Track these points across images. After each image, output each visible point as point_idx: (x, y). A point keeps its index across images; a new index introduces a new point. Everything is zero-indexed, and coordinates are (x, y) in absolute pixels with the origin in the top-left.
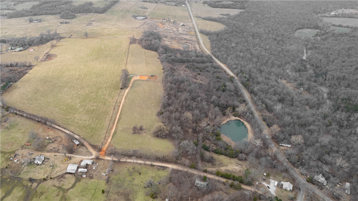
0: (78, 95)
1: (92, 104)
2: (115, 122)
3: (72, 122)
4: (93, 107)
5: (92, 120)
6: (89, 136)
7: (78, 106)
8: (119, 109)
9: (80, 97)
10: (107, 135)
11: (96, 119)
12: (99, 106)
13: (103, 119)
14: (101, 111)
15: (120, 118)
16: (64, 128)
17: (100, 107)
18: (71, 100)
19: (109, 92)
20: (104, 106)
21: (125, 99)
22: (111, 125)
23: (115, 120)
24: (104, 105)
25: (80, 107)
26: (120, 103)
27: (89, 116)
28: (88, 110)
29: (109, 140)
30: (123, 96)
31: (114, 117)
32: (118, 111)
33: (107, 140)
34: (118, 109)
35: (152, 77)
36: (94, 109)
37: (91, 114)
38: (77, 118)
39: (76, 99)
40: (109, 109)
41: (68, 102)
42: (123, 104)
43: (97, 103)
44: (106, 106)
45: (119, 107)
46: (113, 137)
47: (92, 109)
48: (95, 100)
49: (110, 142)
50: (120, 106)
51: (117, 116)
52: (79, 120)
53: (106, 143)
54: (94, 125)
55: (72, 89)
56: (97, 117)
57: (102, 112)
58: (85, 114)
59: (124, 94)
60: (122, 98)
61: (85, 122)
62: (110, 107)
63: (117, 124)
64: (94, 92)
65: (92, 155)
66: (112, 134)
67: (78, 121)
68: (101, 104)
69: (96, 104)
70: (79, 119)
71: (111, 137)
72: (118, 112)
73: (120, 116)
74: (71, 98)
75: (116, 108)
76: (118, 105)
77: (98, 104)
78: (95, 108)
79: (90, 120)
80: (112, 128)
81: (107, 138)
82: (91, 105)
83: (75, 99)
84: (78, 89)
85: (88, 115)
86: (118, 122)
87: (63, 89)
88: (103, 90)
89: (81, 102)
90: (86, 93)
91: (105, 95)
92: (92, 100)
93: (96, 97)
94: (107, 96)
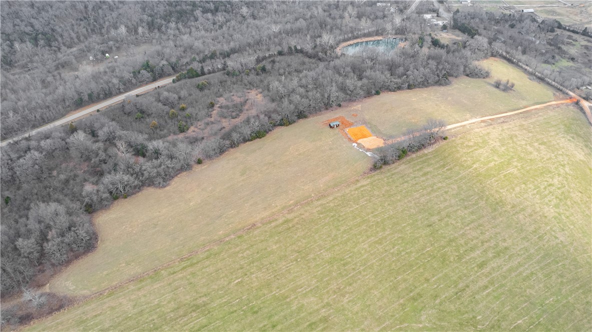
0: (546, 196)
1: (536, 153)
2: (524, 112)
4: (539, 147)
5: (558, 134)
6: (580, 122)
7: (567, 169)
8: (496, 118)
9: (545, 188)
10: (552, 108)
11: (549, 131)
12: (526, 141)
13: (538, 125)
15: (508, 111)
17: (526, 139)
18: (572, 195)
19: (476, 150)
20: (518, 135)
21: (468, 120)
23: (521, 113)
24: (516, 136)
25: (564, 166)
26: (483, 121)
27: (558, 141)
28: (552, 150)
29: (553, 103)
32: (502, 117)
33: (556, 105)
36: (540, 144)
37: (553, 142)
39: (559, 188)
40: (513, 127)
41: (580, 194)
42: (482, 118)
43: (524, 146)
44: (514, 133)
45: (493, 118)
46: (545, 102)
47: (542, 147)
48: (522, 155)
49: (554, 101)
53: (562, 103)
54: (560, 128)
55: (546, 224)
56: (545, 132)
57: (529, 132)
58: (563, 148)
60: (470, 124)
61: (572, 140)
62: (509, 128)
63: (522, 109)
64: (505, 176)
66: (545, 105)
68: (519, 141)
69: (528, 147)
71: (549, 104)
72: (504, 117)
74: (566, 198)
75: (500, 121)
76: (492, 120)
77: (526, 145)
78: (536, 144)
79: (561, 137)
80: (536, 109)
82: (540, 153)
83: (560, 192)
84: (531, 215)
85: (558, 144)
86: (518, 109)
87: (572, 244)
88: (482, 166)
89: (554, 172)
90: (523, 186)
91: (491, 150)
92: (529, 161)
93: (516, 159)
94: (491, 146)
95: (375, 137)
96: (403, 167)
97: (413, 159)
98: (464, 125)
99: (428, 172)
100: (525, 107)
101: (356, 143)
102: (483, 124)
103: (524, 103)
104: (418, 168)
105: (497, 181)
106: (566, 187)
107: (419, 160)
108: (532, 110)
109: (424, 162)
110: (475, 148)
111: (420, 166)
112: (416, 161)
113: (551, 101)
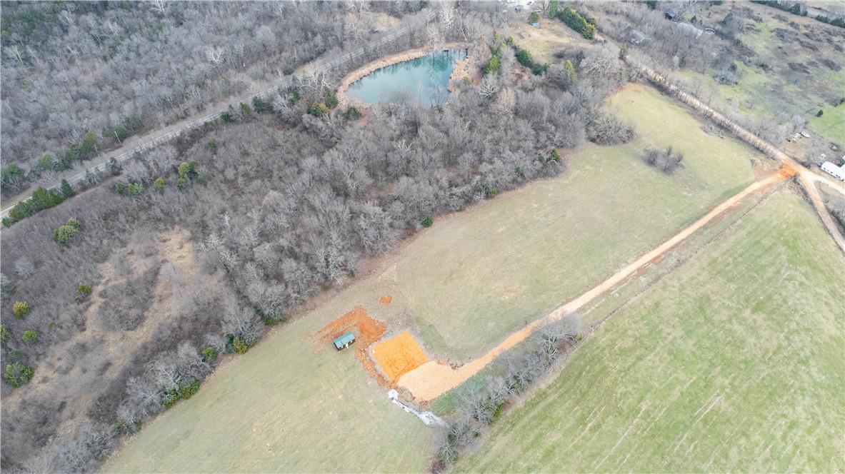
1: (752, 340)
2: (710, 222)
4: (755, 321)
5: (778, 272)
6: (809, 229)
7: (814, 371)
8: (664, 253)
9: (784, 438)
10: (755, 201)
11: (764, 267)
12: (728, 307)
13: (741, 255)
15: (682, 225)
17: (728, 303)
19: (639, 358)
20: (711, 296)
21: (613, 274)
22: (726, 221)
23: (705, 227)
24: (709, 299)
25: (806, 362)
26: (642, 271)
27: (784, 293)
28: (778, 323)
29: (756, 186)
30: (604, 294)
31: (700, 240)
32: (672, 248)
33: (761, 190)
34: (668, 253)
36: (754, 311)
37: (775, 297)
38: (832, 317)
39: (809, 431)
40: (698, 274)
42: (637, 259)
43: (728, 326)
44: (702, 290)
45: (659, 257)
46: (741, 189)
47: (760, 317)
48: (729, 353)
49: (757, 180)
50: (655, 259)
51: (690, 236)
52: (827, 304)
53: (770, 185)
54: (779, 254)
56: (756, 272)
57: (729, 280)
58: (796, 311)
59: (591, 303)
60: (619, 284)
61: (807, 282)
62: (692, 279)
63: (705, 214)
65: (819, 185)
66: (741, 195)
67: (832, 302)
68: (716, 312)
69: (736, 326)
70: (824, 308)
71: (747, 192)
72: (677, 245)
73: (679, 232)
75: (672, 262)
76: (657, 264)
77: (730, 321)
78: (747, 313)
79: (786, 279)
80: (729, 210)
81: (760, 195)
82: (758, 338)
83: (812, 439)
85: (785, 301)
86: (699, 218)
88: (658, 402)
89: (792, 386)
90: (743, 441)
91: (670, 353)
92: (742, 366)
93: (718, 369)
94: (666, 342)
95: (434, 363)
96: (501, 442)
97: (519, 416)
98: (609, 291)
99: (554, 447)
100: (710, 209)
101: (396, 388)
102: (643, 280)
103: (705, 197)
104: (532, 437)
105: (692, 440)
106: (822, 424)
107: (531, 415)
108: (723, 213)
109: (542, 417)
110: (638, 353)
111: (537, 431)
112: (526, 419)
113: (752, 183)
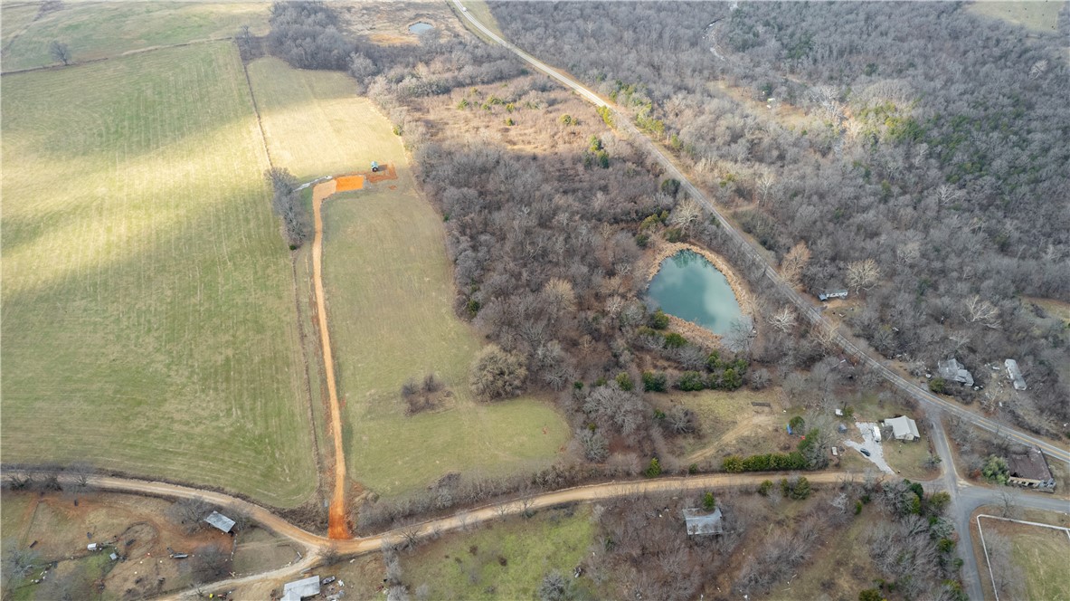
0: (139, 317)
1: (211, 341)
2: (327, 389)
3: (164, 439)
4: (221, 354)
5: (241, 408)
6: (258, 478)
7: (160, 366)
8: (320, 330)
9: (149, 322)
10: (323, 451)
11: (255, 399)
12: (243, 342)
13: (278, 389)
14: (256, 359)
15: (339, 365)
16: (143, 479)
17: (247, 344)
18: (118, 348)
19: (256, 273)
20: (259, 337)
21: (325, 287)
22: (319, 404)
23: (324, 381)
24: (258, 332)
25: (168, 366)
26: (314, 304)
27: (223, 395)
28: (206, 369)
29: (340, 469)
30: (312, 276)
31: (314, 369)
32: (321, 341)
33: (332, 470)
34: (318, 333)
35: (378, 173)
36: (227, 359)
37: (224, 385)
38: (177, 416)
39: (138, 337)
40: (283, 342)
41: (112, 358)
42: (326, 308)
43: (231, 332)
44: (269, 333)
45: (318, 324)
46: (346, 450)
47: (220, 359)
48: (216, 321)
49: (347, 477)
50: (318, 321)
51: (324, 363)
52: (187, 423)
53: (333, 486)
54: (255, 424)
55: (104, 298)
56: (254, 389)
57: (263, 361)
58: (203, 391)
59: (311, 265)
60: (313, 286)
61: (214, 424)
62: (283, 334)
63: (338, 393)
64: (195, 288)
66: (338, 442)
67: (185, 428)
68: (245, 332)
69: (228, 337)
70: (187, 417)
71: (340, 455)
72: (321, 346)
73: (333, 357)
74: (118, 337)
75: (308, 329)
76: (312, 318)
77: (233, 336)
78: (230, 352)
79: (231, 409)
80: (328, 417)
81: (327, 463)
82: (209, 347)
83: (133, 336)
84: (126, 289)
85: (216, 389)
86: (337, 383)
87: (64, 308)
88: (226, 271)
89: (165, 346)
90: (169, 300)
91: (245, 289)
92: (202, 324)
93: (213, 308)
94: (252, 290)
95: (333, 192)
100: (340, 399)
102: (304, 299)
103: (356, 406)
105: (193, 277)
106: (133, 347)
108: (329, 407)
110: (260, 273)
113: (347, 468)
